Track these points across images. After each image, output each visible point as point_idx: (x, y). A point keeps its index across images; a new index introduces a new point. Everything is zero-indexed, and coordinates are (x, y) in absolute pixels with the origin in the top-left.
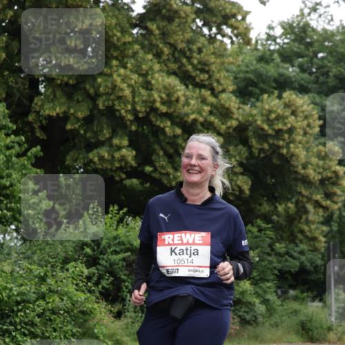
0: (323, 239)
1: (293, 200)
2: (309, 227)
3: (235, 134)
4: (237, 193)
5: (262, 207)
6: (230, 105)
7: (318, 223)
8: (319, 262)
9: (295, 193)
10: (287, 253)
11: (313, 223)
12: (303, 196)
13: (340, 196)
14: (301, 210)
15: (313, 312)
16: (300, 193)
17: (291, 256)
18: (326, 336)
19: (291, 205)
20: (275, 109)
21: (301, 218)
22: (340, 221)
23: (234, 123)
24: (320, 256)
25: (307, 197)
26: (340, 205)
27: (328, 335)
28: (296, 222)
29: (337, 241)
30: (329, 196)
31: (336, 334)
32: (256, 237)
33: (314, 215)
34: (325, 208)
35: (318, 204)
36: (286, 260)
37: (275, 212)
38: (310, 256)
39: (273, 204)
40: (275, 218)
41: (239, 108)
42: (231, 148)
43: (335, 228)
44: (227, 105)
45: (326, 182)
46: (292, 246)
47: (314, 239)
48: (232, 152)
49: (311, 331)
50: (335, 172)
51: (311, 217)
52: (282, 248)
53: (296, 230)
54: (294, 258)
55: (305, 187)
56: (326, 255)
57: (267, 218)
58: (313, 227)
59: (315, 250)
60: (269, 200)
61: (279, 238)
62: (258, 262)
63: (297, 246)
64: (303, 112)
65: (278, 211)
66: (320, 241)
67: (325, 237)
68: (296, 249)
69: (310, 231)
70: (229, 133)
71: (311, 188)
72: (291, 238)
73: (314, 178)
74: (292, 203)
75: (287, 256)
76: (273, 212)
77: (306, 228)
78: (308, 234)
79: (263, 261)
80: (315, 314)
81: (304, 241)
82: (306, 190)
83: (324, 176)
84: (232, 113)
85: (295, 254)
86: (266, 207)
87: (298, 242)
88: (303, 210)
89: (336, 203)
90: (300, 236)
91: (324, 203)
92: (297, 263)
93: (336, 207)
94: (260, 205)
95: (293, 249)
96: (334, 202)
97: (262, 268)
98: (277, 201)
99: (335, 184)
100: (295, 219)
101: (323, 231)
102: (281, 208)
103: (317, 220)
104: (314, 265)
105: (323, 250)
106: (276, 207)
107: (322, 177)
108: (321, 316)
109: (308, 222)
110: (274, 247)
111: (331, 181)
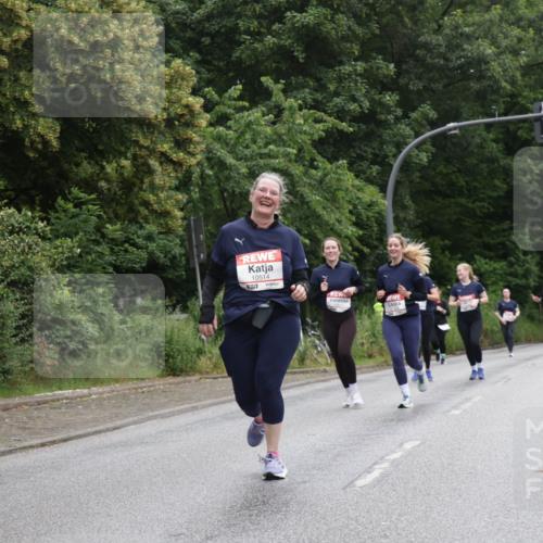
0: (179, 214)
1: (129, 155)
2: (157, 195)
3: (26, 52)
4: (40, 146)
5: (80, 168)
6: (14, 5)
7: (170, 188)
8: (178, 251)
9: (128, 144)
10: (128, 240)
11: (162, 188)
12: (141, 147)
13: (198, 143)
14: (143, 170)
15: (173, 328)
16: (137, 142)
17: (134, 245)
18: (195, 363)
19: (126, 163)
20: (87, 9)
21: (142, 182)
22: (203, 183)
23: (24, 34)
24: (178, 241)
25: (147, 148)
26: (199, 157)
27: (198, 361)
28: (136, 189)
29: (201, 214)
30: (181, 144)
31: (210, 359)
32: (73, 217)
33: (163, 176)
34: (177, 164)
35: (165, 159)
36: (126, 251)
37: (101, 175)
38: (162, 242)
39: (97, 163)
40: (103, 184)
41: (29, 10)
42: (22, 74)
43: (196, 195)
44: (9, 5)
45: (177, 123)
46: (133, 228)
47: (166, 214)
48: (23, 81)
49: (173, 358)
50: (187, 106)
51: (158, 180)
52: (116, 231)
53: (136, 202)
54: (138, 247)
55: (144, 133)
56: (186, 237)
57: (89, 185)
58: (162, 195)
59: (168, 231)
60: (90, 158)
61: (112, 215)
62: (80, 255)
63: (141, 227)
64: (131, 12)
65: (107, 173)
66: (175, 217)
67: (182, 210)
68: (139, 232)
69: (159, 202)
70: (17, 50)
71: (153, 133)
72: (131, 216)
73: (156, 116)
74: (126, 158)
75: (126, 245)
76: (98, 174)
77: (152, 198)
78: (155, 206)
79: (88, 253)
80: (176, 330)
81: (151, 218)
82: (146, 137)
83: (172, 115)
84: (20, 17)
85: (140, 241)
86: (87, 169)
87: (141, 221)
88: (145, 168)
89: (193, 155)
90: (144, 211)
91: (174, 157)
92: (144, 255)
93: (193, 161)
94: (78, 165)
95: (136, 232)
96: (189, 153)
97: (89, 266)
98: (104, 158)
99: (188, 125)
100: (134, 184)
101: (178, 201)
102: (109, 169)
103: (168, 185)
104: (169, 256)
105: (180, 231)
106: (103, 168)
107: (169, 114)
108: (186, 333)
109: (153, 188)
110: (104, 230)
111: (183, 120)
